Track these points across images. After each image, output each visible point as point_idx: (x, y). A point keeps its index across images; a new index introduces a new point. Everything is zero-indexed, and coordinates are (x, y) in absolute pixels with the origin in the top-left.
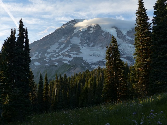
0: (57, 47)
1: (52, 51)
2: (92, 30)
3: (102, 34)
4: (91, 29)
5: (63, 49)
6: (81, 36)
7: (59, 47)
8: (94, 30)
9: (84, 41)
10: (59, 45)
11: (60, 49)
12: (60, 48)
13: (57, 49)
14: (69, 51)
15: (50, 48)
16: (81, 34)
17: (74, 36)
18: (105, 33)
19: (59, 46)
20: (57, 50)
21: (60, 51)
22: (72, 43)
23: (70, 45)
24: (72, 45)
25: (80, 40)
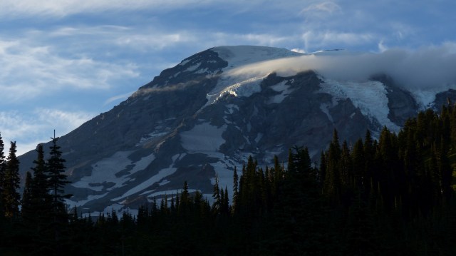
0: (122, 167)
1: (99, 185)
2: (280, 93)
3: (324, 108)
4: (276, 88)
5: (142, 176)
6: (231, 117)
7: (130, 167)
8: (290, 92)
9: (246, 141)
10: (129, 157)
11: (132, 177)
12: (133, 172)
13: (119, 175)
14: (165, 182)
15: (88, 171)
16: (231, 111)
17: (201, 120)
18: (335, 103)
19: (129, 162)
20: (119, 183)
21: (129, 186)
22: (185, 151)
23: (175, 158)
24: (184, 158)
25: (224, 136)
